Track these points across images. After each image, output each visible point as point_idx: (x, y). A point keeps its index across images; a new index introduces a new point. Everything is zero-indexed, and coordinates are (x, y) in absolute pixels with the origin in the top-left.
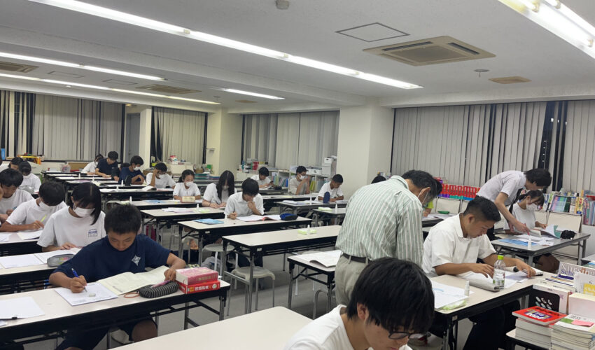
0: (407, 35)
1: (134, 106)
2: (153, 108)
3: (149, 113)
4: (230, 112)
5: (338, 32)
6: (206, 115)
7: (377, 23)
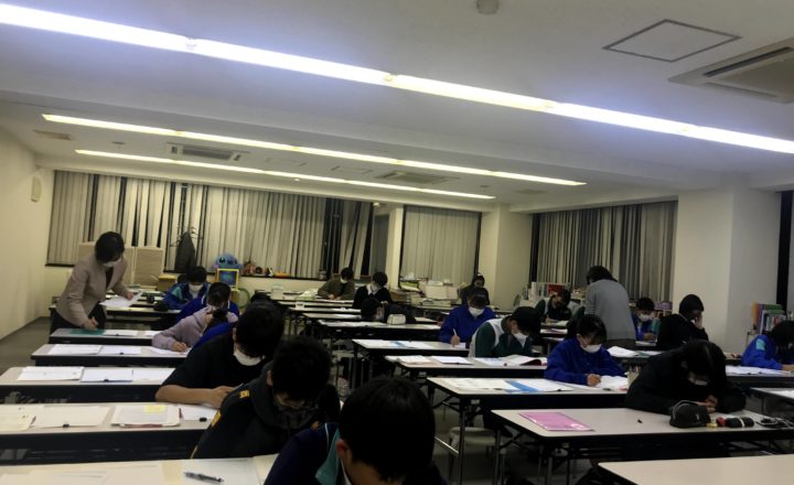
0: (737, 38)
1: (383, 204)
2: (406, 208)
3: (399, 215)
4: (514, 210)
5: (607, 48)
6: (480, 215)
7: (665, 21)
